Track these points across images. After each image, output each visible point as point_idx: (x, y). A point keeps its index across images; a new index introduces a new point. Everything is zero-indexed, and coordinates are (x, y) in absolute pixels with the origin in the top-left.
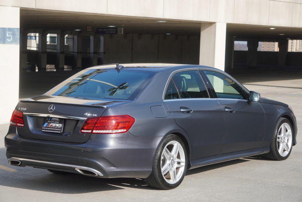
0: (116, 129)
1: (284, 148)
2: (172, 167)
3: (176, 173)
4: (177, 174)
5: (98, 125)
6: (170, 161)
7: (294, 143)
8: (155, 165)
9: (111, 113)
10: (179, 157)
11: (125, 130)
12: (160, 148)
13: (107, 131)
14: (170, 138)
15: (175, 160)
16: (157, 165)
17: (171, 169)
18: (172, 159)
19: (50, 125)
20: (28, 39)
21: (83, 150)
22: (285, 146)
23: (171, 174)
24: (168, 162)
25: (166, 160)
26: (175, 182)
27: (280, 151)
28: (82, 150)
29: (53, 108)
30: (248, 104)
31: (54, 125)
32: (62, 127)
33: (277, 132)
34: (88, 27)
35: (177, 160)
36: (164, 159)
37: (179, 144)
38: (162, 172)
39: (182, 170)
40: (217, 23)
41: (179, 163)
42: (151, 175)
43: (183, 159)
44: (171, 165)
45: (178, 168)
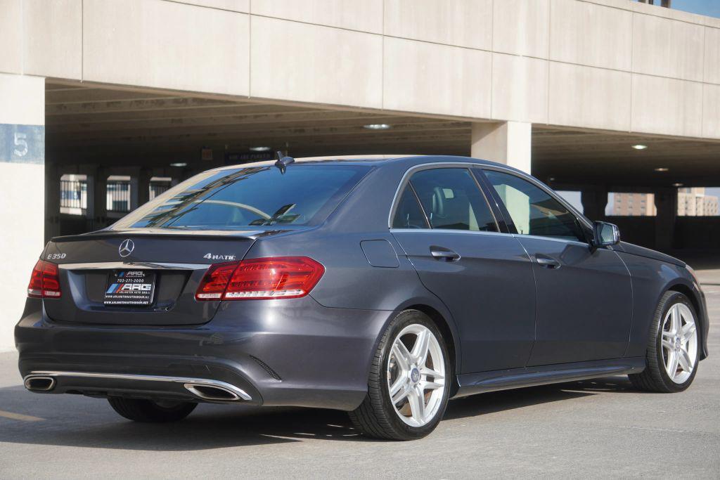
0: (280, 288)
1: (679, 365)
2: (415, 386)
3: (423, 402)
4: (426, 406)
5: (238, 280)
6: (410, 372)
7: (702, 355)
8: (373, 379)
9: (267, 251)
10: (429, 364)
11: (302, 292)
12: (385, 339)
13: (259, 294)
14: (407, 317)
15: (421, 372)
16: (379, 378)
17: (411, 392)
18: (413, 366)
19: (123, 289)
20: (63, 197)
21: (202, 340)
22: (680, 358)
23: (414, 403)
24: (405, 374)
25: (401, 369)
26: (423, 423)
27: (670, 369)
28: (199, 341)
29: (130, 247)
30: (590, 253)
31: (132, 287)
32: (151, 291)
33: (661, 325)
34: (203, 150)
35: (426, 371)
36: (395, 368)
37: (430, 333)
38: (391, 396)
39: (438, 396)
40: (509, 122)
41: (430, 379)
42: (364, 402)
43: (440, 369)
44: (411, 382)
45: (428, 392)
